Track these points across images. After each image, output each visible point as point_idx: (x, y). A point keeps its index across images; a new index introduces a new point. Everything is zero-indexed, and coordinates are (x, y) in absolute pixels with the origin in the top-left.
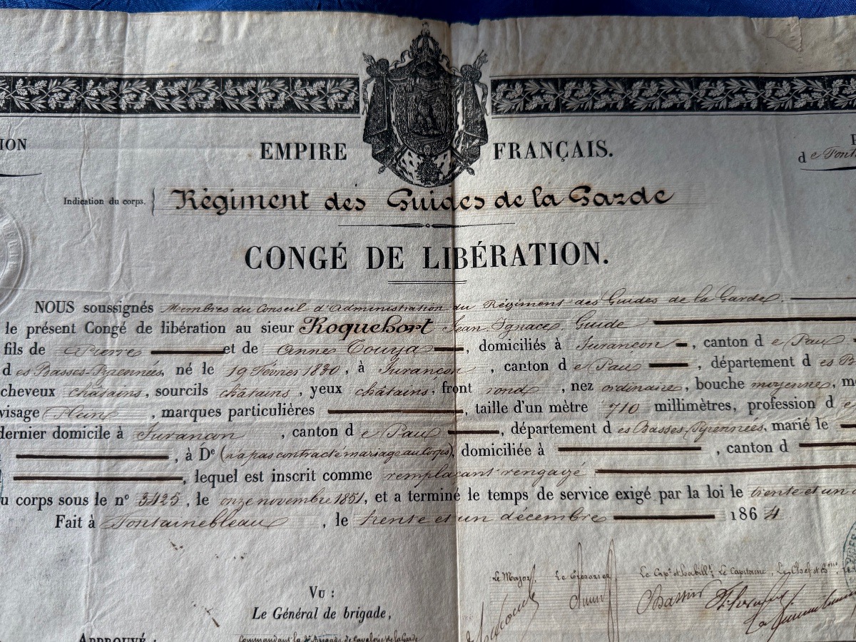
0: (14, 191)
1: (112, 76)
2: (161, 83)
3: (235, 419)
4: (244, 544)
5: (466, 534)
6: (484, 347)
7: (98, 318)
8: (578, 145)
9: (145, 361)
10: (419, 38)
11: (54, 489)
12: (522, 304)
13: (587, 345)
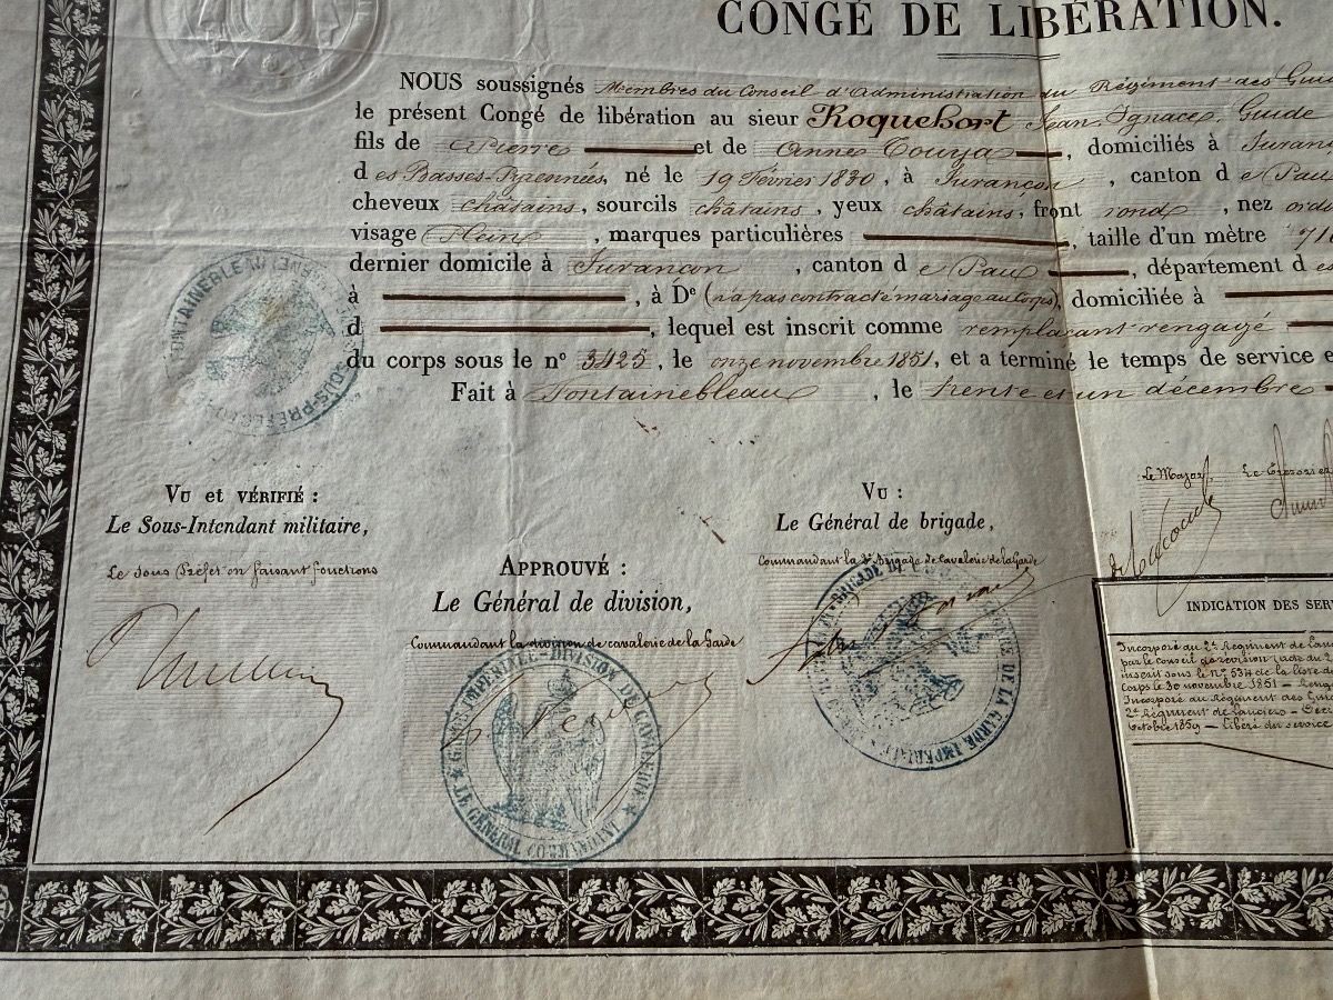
3: (722, 245)
4: (754, 424)
5: (1095, 421)
6: (1096, 148)
7: (500, 98)
9: (576, 162)
11: (448, 344)
12: (1153, 85)
13: (1259, 143)
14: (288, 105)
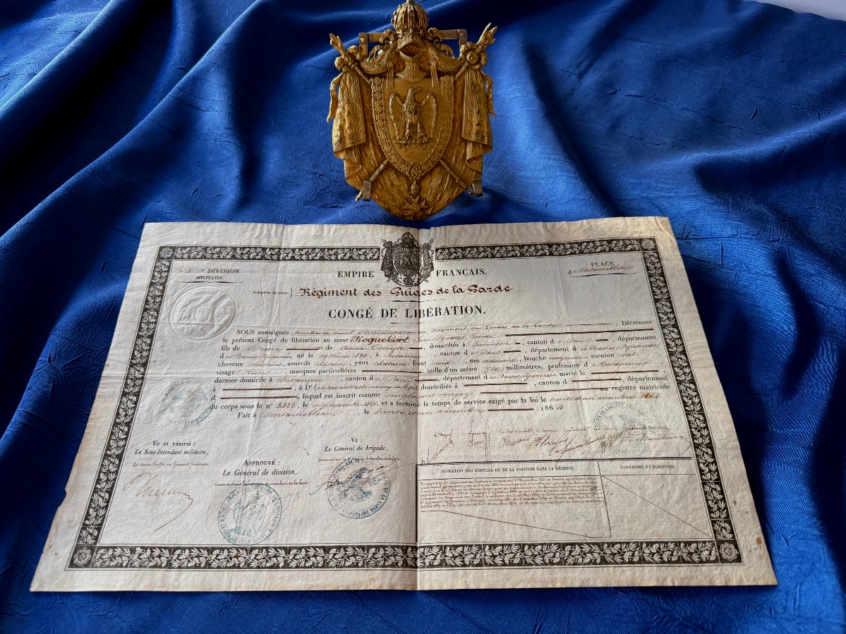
0: (232, 288)
1: (277, 247)
2: (297, 250)
3: (321, 374)
4: (323, 422)
5: (422, 420)
6: (432, 347)
7: (264, 336)
8: (472, 270)
9: (284, 352)
10: (405, 234)
11: (239, 402)
12: (448, 330)
13: (477, 345)
14: (204, 339)
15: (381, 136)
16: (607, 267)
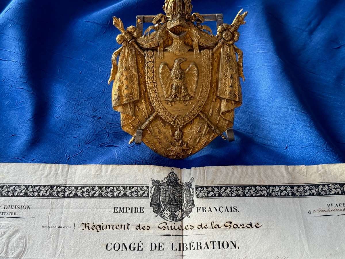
0: (24, 223)
1: (63, 185)
2: (80, 188)
8: (227, 208)
10: (170, 173)
15: (152, 95)
16: (340, 208)
